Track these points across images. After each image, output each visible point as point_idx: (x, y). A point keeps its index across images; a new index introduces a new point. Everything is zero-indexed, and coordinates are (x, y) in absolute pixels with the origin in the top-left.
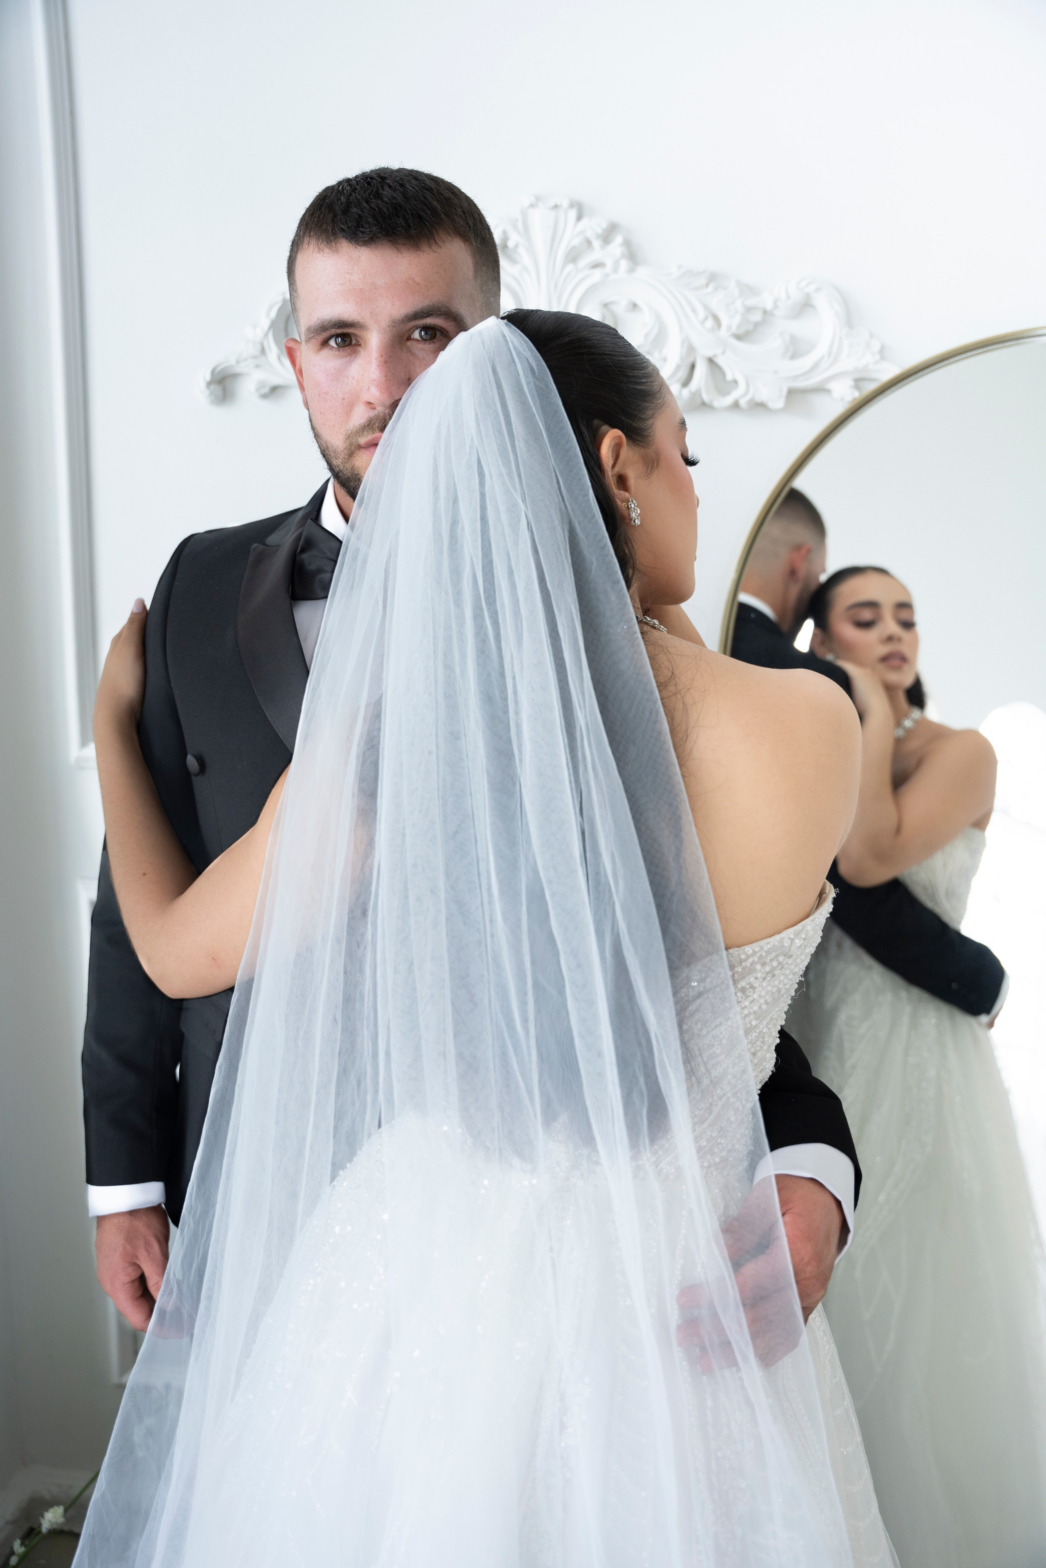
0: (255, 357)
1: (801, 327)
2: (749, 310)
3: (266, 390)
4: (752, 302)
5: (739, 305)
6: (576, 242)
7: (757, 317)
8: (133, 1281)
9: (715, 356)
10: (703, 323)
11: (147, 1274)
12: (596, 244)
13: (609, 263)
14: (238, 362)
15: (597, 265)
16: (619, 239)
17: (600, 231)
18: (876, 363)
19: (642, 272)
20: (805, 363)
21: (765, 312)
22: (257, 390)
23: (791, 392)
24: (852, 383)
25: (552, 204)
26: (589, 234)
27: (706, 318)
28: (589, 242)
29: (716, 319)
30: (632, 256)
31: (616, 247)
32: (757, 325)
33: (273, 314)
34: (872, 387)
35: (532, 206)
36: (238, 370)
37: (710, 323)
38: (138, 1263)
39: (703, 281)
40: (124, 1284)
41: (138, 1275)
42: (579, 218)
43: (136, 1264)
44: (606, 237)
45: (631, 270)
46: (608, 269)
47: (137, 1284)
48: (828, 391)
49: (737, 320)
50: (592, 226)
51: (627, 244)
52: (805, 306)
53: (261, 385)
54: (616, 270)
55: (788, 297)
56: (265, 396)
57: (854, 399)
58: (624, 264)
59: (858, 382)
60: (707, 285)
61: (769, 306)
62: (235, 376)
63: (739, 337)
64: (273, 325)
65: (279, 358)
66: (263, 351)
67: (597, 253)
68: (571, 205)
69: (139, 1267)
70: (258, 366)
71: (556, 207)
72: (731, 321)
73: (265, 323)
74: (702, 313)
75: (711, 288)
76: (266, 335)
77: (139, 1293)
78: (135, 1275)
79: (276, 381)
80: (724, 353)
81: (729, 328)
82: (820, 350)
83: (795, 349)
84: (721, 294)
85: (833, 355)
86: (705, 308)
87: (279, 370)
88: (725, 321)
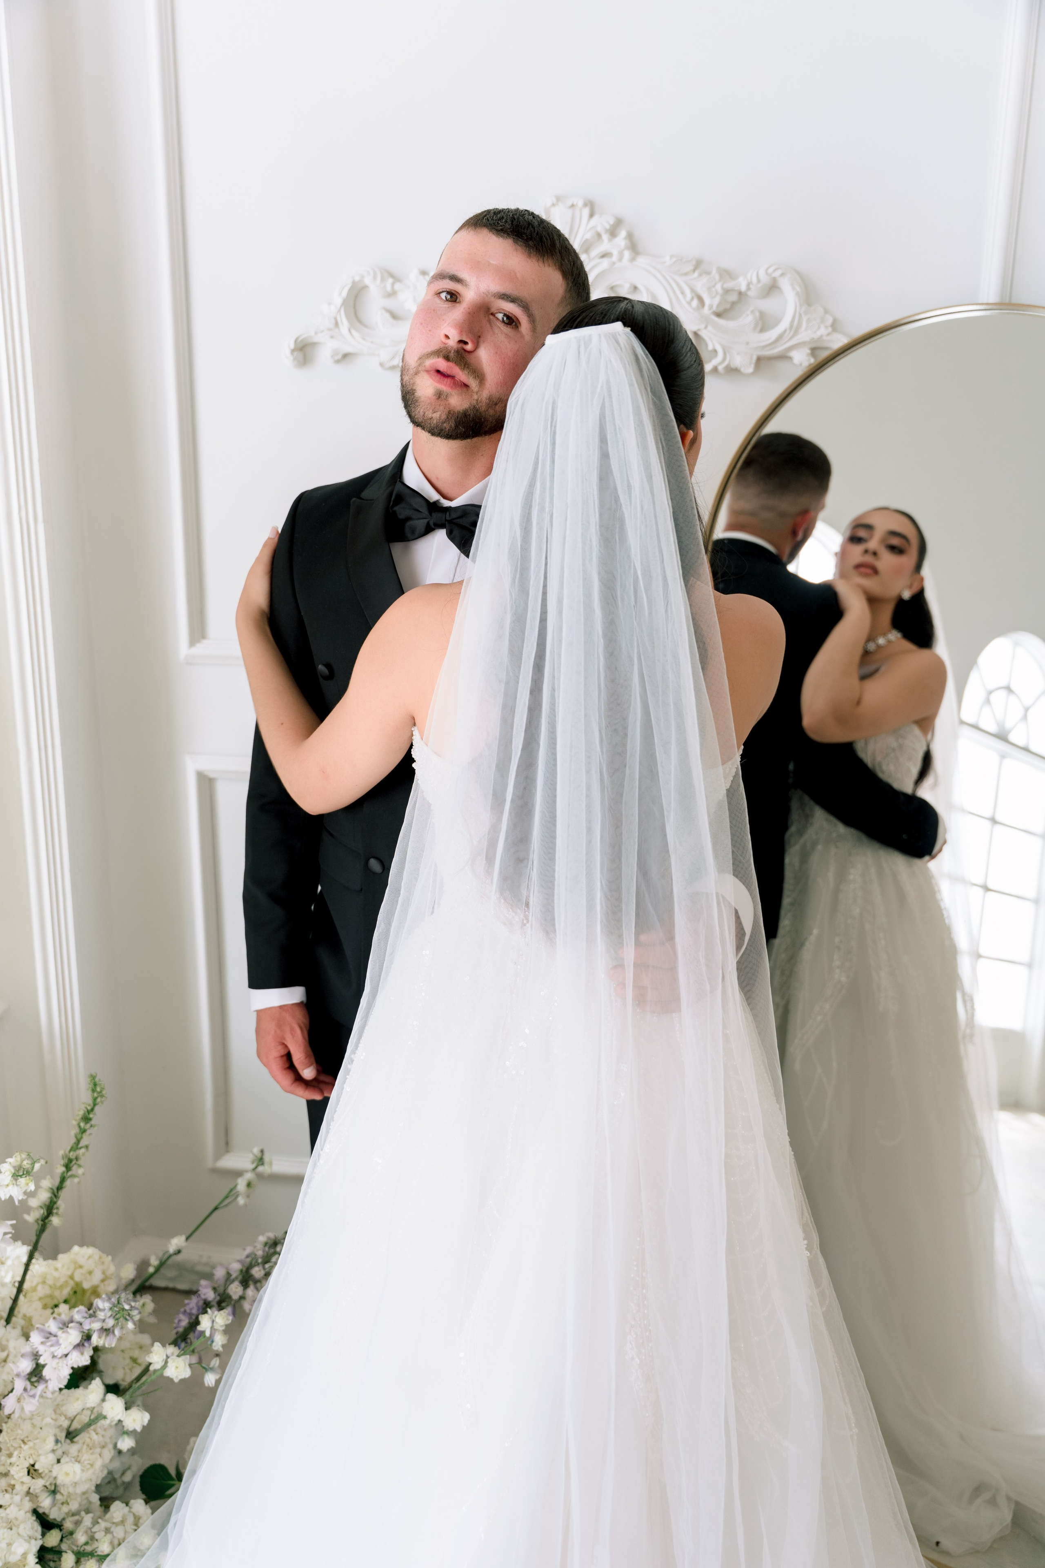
0: (330, 330)
1: (769, 305)
2: (727, 291)
3: (339, 357)
4: (729, 285)
5: (719, 287)
6: (588, 236)
7: (733, 297)
8: (282, 1056)
9: (699, 330)
10: (689, 303)
11: (292, 1052)
12: (605, 237)
13: (615, 253)
14: (316, 333)
15: (604, 255)
16: (623, 234)
17: (608, 227)
18: (829, 334)
19: (641, 261)
20: (772, 335)
21: (740, 293)
22: (332, 356)
23: (759, 360)
24: (809, 351)
25: (570, 204)
26: (599, 229)
27: (692, 299)
28: (599, 235)
29: (701, 299)
30: (634, 247)
31: (621, 240)
32: (733, 304)
33: (345, 293)
34: (824, 354)
35: (553, 205)
36: (316, 339)
37: (695, 303)
38: (286, 1043)
39: (690, 267)
40: (276, 1058)
41: (286, 1052)
42: (592, 215)
43: (283, 1044)
44: (613, 233)
45: (633, 259)
46: (615, 258)
47: (285, 1058)
48: (790, 358)
49: (717, 300)
50: (602, 222)
51: (630, 236)
52: (772, 288)
53: (335, 352)
54: (620, 259)
55: (759, 281)
56: (337, 362)
57: (810, 365)
58: (627, 254)
59: (814, 351)
60: (694, 271)
61: (743, 288)
62: (314, 344)
63: (719, 315)
64: (345, 303)
65: (350, 331)
66: (337, 324)
67: (605, 245)
68: (585, 205)
69: (286, 1046)
70: (332, 337)
71: (573, 206)
72: (712, 301)
73: (338, 301)
74: (689, 295)
75: (696, 274)
76: (339, 311)
77: (287, 1065)
78: (283, 1052)
79: (347, 349)
80: (706, 328)
81: (711, 307)
82: (784, 325)
83: (764, 323)
84: (705, 279)
85: (795, 328)
86: (693, 290)
87: (350, 341)
88: (707, 302)
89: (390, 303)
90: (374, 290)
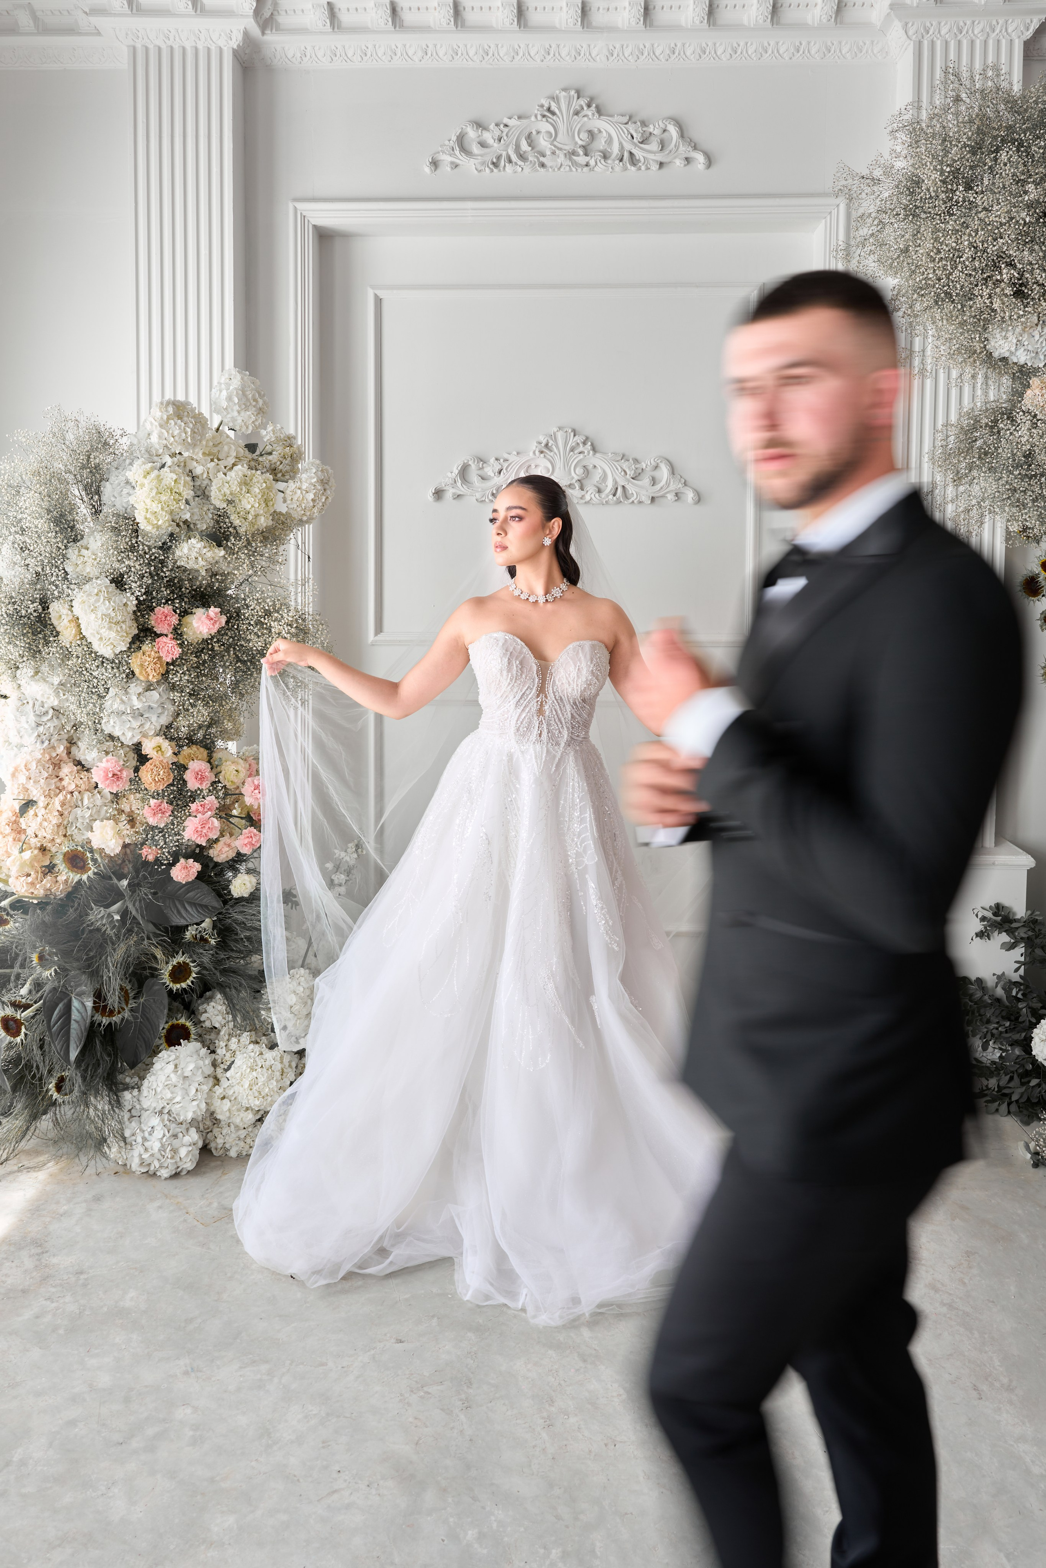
0: (452, 483)
1: (656, 474)
2: (637, 469)
3: (456, 496)
4: (638, 466)
5: (633, 467)
6: (574, 444)
7: (640, 471)
9: (625, 485)
10: (620, 473)
12: (581, 445)
13: (586, 452)
14: (445, 486)
15: (581, 453)
16: (590, 443)
17: (582, 440)
18: (683, 487)
19: (598, 455)
20: (657, 487)
21: (643, 470)
22: (452, 496)
23: (653, 498)
24: (675, 494)
26: (578, 442)
27: (621, 471)
28: (578, 445)
29: (625, 472)
30: (594, 449)
31: (588, 446)
32: (639, 474)
33: (459, 468)
36: (445, 488)
37: (623, 473)
39: (620, 458)
42: (574, 436)
44: (584, 443)
45: (594, 454)
46: (586, 454)
48: (667, 497)
49: (633, 472)
50: (580, 439)
51: (592, 445)
52: (657, 467)
53: (454, 494)
54: (588, 454)
55: (651, 464)
56: (456, 498)
58: (591, 452)
59: (677, 494)
60: (622, 459)
61: (644, 467)
62: (443, 491)
63: (633, 478)
64: (459, 473)
65: (461, 484)
66: (455, 482)
67: (581, 448)
70: (453, 487)
72: (630, 473)
73: (457, 472)
75: (623, 461)
76: (457, 476)
79: (460, 493)
80: (628, 484)
81: (630, 475)
82: (663, 482)
83: (654, 482)
84: (627, 463)
85: (668, 484)
86: (621, 468)
87: (461, 489)
88: (628, 473)
89: (480, 472)
90: (473, 466)
